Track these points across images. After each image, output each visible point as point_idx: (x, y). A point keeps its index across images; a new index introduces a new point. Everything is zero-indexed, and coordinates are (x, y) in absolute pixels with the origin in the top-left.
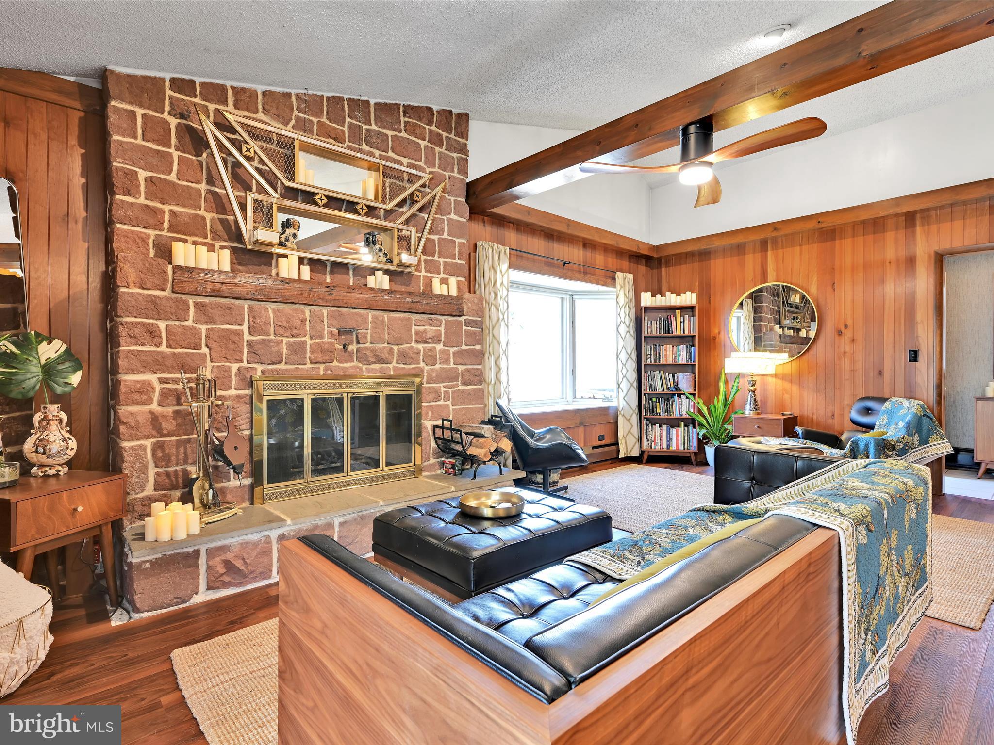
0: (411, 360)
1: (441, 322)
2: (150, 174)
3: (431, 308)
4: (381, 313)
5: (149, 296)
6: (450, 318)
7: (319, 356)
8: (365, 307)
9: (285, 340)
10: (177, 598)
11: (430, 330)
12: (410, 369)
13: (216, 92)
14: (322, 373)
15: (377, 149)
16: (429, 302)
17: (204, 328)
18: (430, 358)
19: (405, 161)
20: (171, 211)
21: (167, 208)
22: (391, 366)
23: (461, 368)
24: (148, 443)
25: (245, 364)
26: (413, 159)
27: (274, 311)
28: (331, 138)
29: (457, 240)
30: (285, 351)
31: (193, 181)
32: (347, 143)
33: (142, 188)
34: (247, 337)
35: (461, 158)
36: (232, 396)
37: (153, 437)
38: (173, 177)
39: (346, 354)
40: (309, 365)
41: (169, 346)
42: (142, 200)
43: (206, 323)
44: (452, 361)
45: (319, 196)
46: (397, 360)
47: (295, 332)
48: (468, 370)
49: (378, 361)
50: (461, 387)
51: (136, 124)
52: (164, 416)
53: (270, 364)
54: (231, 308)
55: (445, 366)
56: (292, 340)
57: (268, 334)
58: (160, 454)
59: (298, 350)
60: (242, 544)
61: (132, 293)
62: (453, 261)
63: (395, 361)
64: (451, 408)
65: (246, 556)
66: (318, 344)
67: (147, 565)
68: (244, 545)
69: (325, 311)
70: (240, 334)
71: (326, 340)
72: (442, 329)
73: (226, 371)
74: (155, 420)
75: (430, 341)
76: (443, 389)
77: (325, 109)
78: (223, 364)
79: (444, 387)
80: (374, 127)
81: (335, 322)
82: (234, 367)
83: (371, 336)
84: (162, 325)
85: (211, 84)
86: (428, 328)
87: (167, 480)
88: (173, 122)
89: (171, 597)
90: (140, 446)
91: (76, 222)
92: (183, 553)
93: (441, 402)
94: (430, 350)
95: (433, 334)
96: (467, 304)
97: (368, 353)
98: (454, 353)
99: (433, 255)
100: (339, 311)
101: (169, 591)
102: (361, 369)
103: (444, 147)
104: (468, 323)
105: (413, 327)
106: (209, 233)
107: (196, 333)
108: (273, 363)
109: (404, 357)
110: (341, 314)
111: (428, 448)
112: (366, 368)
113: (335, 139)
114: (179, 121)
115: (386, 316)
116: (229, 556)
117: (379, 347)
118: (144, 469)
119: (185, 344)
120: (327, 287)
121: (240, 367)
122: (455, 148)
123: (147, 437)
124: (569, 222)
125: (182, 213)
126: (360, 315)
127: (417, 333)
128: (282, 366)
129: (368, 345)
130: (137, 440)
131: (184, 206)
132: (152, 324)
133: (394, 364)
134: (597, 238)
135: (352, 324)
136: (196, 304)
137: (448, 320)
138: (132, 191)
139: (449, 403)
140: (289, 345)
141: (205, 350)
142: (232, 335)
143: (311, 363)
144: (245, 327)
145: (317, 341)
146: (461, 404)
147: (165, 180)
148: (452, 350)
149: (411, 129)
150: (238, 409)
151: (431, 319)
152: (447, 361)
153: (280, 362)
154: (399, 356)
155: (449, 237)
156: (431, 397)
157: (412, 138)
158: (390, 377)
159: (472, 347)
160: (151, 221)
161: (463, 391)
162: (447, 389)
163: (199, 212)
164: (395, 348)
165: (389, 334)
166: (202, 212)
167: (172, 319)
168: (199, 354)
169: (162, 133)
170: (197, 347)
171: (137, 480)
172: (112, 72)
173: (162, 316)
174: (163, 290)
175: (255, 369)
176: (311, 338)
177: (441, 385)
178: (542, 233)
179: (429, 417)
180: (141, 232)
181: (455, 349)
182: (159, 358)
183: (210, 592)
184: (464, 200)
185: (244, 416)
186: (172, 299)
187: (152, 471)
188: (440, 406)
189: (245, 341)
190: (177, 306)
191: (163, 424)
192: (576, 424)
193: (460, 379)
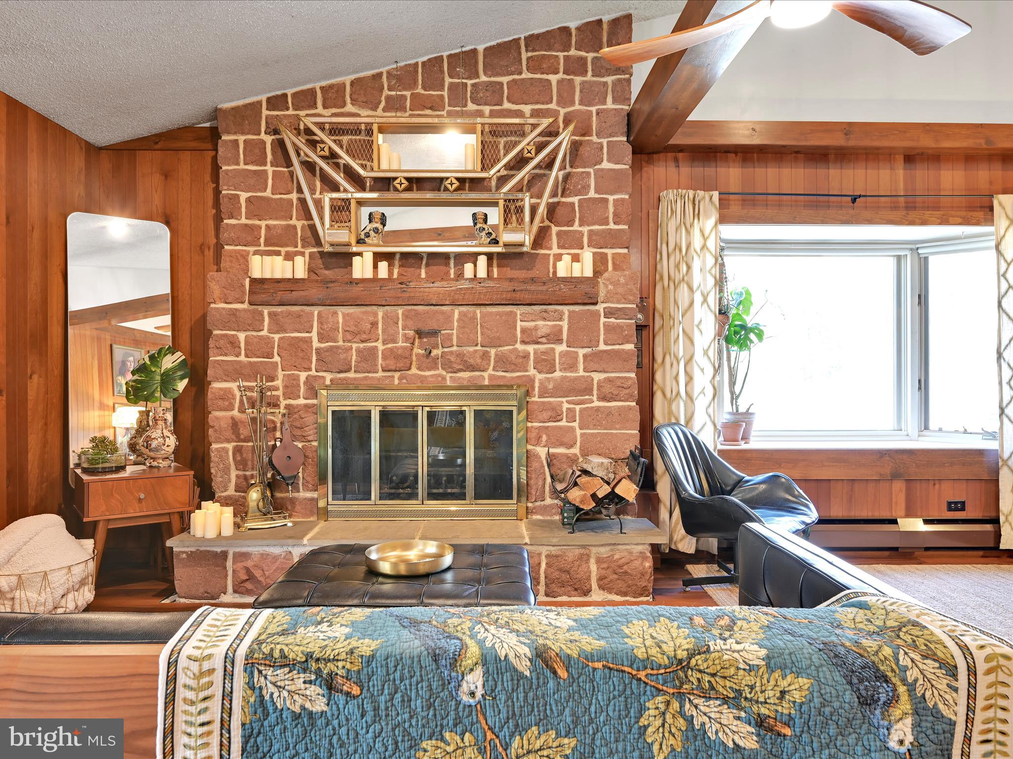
0: (513, 367)
1: (561, 314)
2: (250, 194)
3: (543, 297)
4: (471, 309)
5: (231, 309)
6: (577, 308)
7: (392, 364)
8: (447, 303)
9: (355, 346)
10: (206, 592)
11: (544, 326)
12: (513, 378)
13: (306, 99)
14: (396, 382)
15: (486, 104)
16: (540, 288)
17: (277, 337)
18: (546, 364)
19: (527, 109)
20: (267, 226)
21: (263, 224)
22: (486, 375)
23: (597, 377)
24: (230, 446)
25: (313, 372)
26: (537, 103)
27: (344, 315)
28: (427, 109)
29: (611, 198)
30: (354, 358)
31: (284, 192)
32: (447, 108)
33: (243, 210)
34: (316, 344)
35: (619, 80)
36: (300, 405)
37: (233, 441)
38: (268, 193)
39: (428, 361)
40: (380, 374)
41: (247, 356)
42: (244, 221)
43: (277, 332)
44: (581, 366)
45: (398, 181)
46: (494, 367)
47: (364, 336)
48: (609, 380)
49: (468, 368)
50: (597, 404)
51: (238, 151)
52: (242, 422)
53: (339, 372)
54: (300, 316)
55: (569, 374)
56: (362, 345)
57: (336, 341)
58: (239, 458)
59: (368, 357)
60: (262, 554)
61: (217, 308)
62: (604, 227)
63: (491, 367)
64: (578, 432)
65: (266, 568)
66: (391, 349)
67: (184, 556)
68: (264, 556)
69: (400, 311)
70: (309, 341)
71: (400, 344)
72: (564, 323)
73: (294, 380)
74: (235, 424)
75: (544, 340)
76: (566, 406)
77: (420, 77)
78: (293, 372)
79: (568, 402)
80: (483, 78)
81: (410, 323)
82: (303, 376)
83: (458, 337)
84: (242, 336)
85: (302, 91)
86: (541, 323)
87: (245, 483)
88: (268, 139)
89: (202, 590)
90: (223, 448)
91: (209, 248)
92: (213, 552)
93: (563, 423)
94: (543, 353)
95: (548, 331)
96: (606, 286)
97: (452, 359)
98: (585, 356)
99: (570, 223)
100: (416, 310)
101: (200, 584)
102: (444, 378)
103: (590, 73)
104: (609, 313)
105: (519, 323)
106: (299, 241)
107: (269, 342)
108: (340, 372)
109: (503, 363)
110: (417, 314)
111: (540, 483)
112: (451, 377)
113: (431, 108)
114: (273, 137)
115: (478, 312)
116: (249, 564)
117: (468, 352)
118: (227, 470)
119: (258, 353)
120: (400, 283)
121: (309, 376)
122: (607, 69)
123: (228, 441)
124: (848, 128)
125: (275, 226)
126: (443, 313)
127: (523, 331)
128: (351, 375)
129: (455, 348)
130: (221, 443)
131: (276, 219)
132: (233, 335)
133: (490, 371)
134: (927, 142)
135: (432, 325)
136: (270, 314)
137: (573, 312)
138: (234, 214)
139: (576, 425)
140: (359, 351)
141: (276, 358)
142: (301, 343)
143: (383, 371)
144: (314, 335)
145: (390, 346)
146: (595, 427)
147: (261, 197)
148: (581, 352)
149: (535, 65)
150: (306, 419)
151: (546, 311)
152: (573, 367)
153: (348, 370)
154: (496, 362)
155: (597, 196)
156: (546, 415)
157: (538, 76)
158: (482, 387)
159: (617, 347)
160: (249, 239)
161: (598, 409)
162: (572, 406)
163: (291, 222)
164: (493, 351)
165: (482, 334)
166: (294, 222)
167: (249, 330)
168: (271, 362)
169: (259, 153)
170: (271, 356)
171: (221, 479)
172: (220, 109)
173: (241, 327)
174: (243, 303)
175: (323, 377)
176: (384, 343)
177: (564, 400)
178: (801, 156)
179: (544, 443)
180: (242, 250)
181: (587, 350)
182: (238, 367)
183: (237, 595)
184: (625, 139)
185: (311, 427)
186: (249, 310)
187: (234, 473)
188: (560, 428)
189: (314, 348)
190: (254, 318)
191: (241, 429)
192: (881, 475)
193: (595, 392)
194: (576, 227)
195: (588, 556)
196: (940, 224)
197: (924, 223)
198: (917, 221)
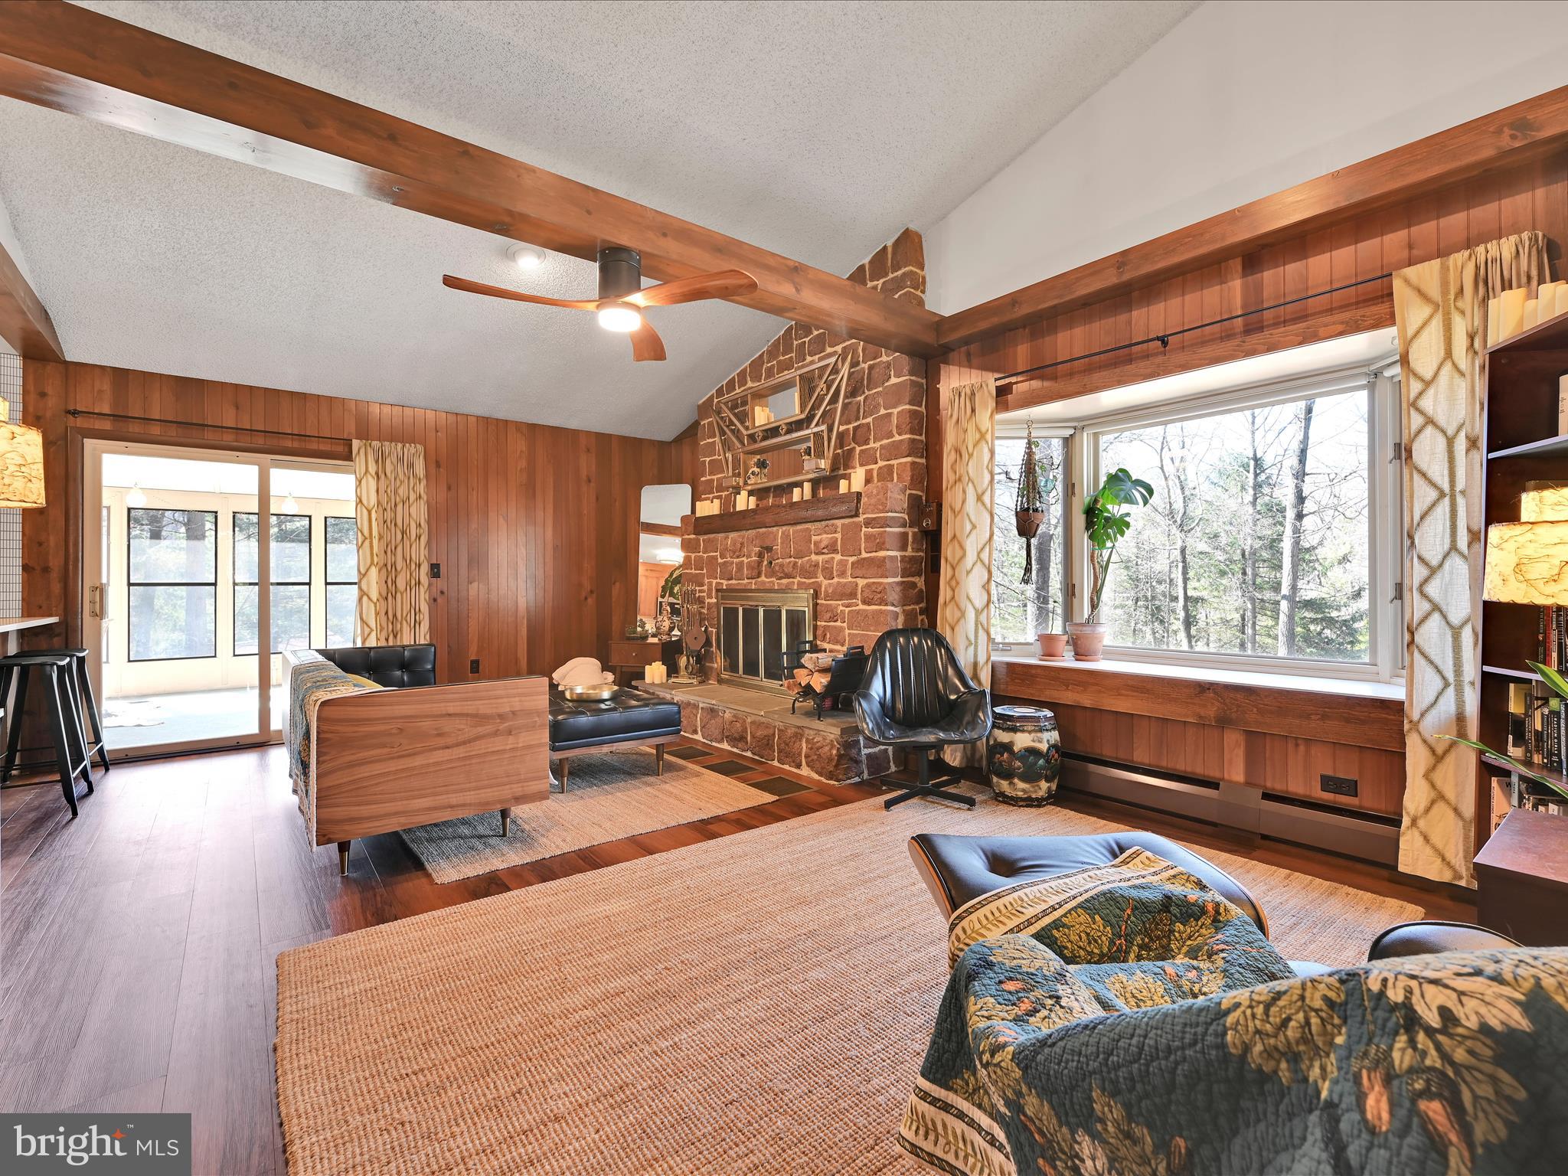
0: (809, 574)
1: (836, 527)
2: (709, 459)
4: (787, 528)
5: (689, 539)
6: (847, 521)
8: (776, 524)
9: (734, 561)
11: (827, 539)
12: (810, 584)
14: (753, 586)
17: (705, 556)
18: (828, 571)
22: (795, 580)
23: (861, 582)
25: (718, 580)
27: (732, 538)
29: (895, 411)
30: (734, 569)
32: (795, 366)
33: (707, 470)
38: (717, 456)
40: (746, 581)
41: (695, 569)
42: (708, 477)
43: (705, 553)
44: (850, 573)
48: (873, 585)
49: (786, 575)
50: (861, 607)
54: (713, 541)
55: (842, 580)
56: (737, 560)
57: (726, 558)
59: (740, 568)
62: (890, 440)
63: (798, 575)
64: (847, 631)
66: (749, 562)
69: (755, 533)
70: (716, 558)
71: (753, 558)
72: (839, 536)
73: (711, 585)
75: (825, 551)
76: (840, 608)
77: (781, 347)
79: (841, 605)
80: (814, 333)
81: (757, 542)
83: (781, 551)
84: (693, 556)
85: (730, 380)
86: (825, 536)
93: (838, 624)
94: (827, 562)
95: (829, 543)
97: (778, 569)
98: (853, 563)
100: (759, 533)
102: (773, 584)
104: (868, 523)
105: (813, 538)
112: (777, 583)
113: (787, 369)
115: (795, 529)
117: (786, 564)
120: (758, 512)
125: (720, 478)
126: (773, 532)
127: (815, 543)
128: (733, 581)
129: (781, 560)
131: (720, 473)
133: (798, 578)
135: (767, 542)
136: (703, 540)
137: (844, 524)
138: (704, 474)
139: (846, 625)
140: (736, 564)
141: (705, 571)
143: (747, 578)
145: (749, 559)
146: (857, 627)
147: (714, 460)
148: (850, 560)
151: (827, 526)
152: (845, 574)
154: (801, 570)
155: (885, 412)
156: (828, 616)
158: (789, 591)
159: (873, 554)
161: (860, 611)
162: (844, 608)
164: (799, 562)
165: (794, 548)
167: (695, 552)
168: (702, 574)
169: (713, 430)
173: (692, 551)
174: (693, 534)
177: (839, 603)
179: (826, 639)
181: (854, 559)
182: (691, 577)
186: (695, 539)
188: (836, 628)
189: (718, 563)
190: (697, 544)
192: (1200, 717)
193: (859, 596)
194: (872, 445)
195: (802, 735)
196: (1301, 343)
197: (1272, 348)
198: (1261, 347)
